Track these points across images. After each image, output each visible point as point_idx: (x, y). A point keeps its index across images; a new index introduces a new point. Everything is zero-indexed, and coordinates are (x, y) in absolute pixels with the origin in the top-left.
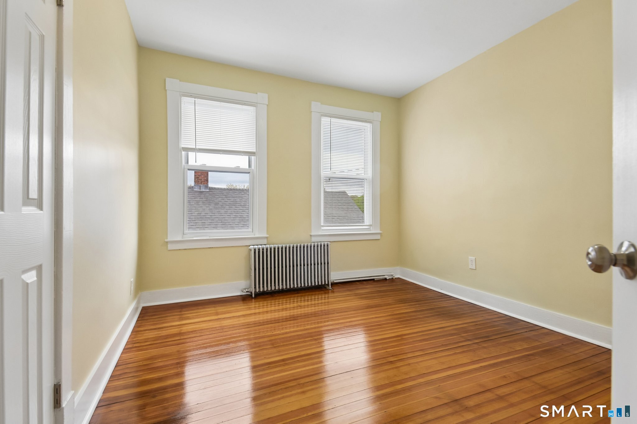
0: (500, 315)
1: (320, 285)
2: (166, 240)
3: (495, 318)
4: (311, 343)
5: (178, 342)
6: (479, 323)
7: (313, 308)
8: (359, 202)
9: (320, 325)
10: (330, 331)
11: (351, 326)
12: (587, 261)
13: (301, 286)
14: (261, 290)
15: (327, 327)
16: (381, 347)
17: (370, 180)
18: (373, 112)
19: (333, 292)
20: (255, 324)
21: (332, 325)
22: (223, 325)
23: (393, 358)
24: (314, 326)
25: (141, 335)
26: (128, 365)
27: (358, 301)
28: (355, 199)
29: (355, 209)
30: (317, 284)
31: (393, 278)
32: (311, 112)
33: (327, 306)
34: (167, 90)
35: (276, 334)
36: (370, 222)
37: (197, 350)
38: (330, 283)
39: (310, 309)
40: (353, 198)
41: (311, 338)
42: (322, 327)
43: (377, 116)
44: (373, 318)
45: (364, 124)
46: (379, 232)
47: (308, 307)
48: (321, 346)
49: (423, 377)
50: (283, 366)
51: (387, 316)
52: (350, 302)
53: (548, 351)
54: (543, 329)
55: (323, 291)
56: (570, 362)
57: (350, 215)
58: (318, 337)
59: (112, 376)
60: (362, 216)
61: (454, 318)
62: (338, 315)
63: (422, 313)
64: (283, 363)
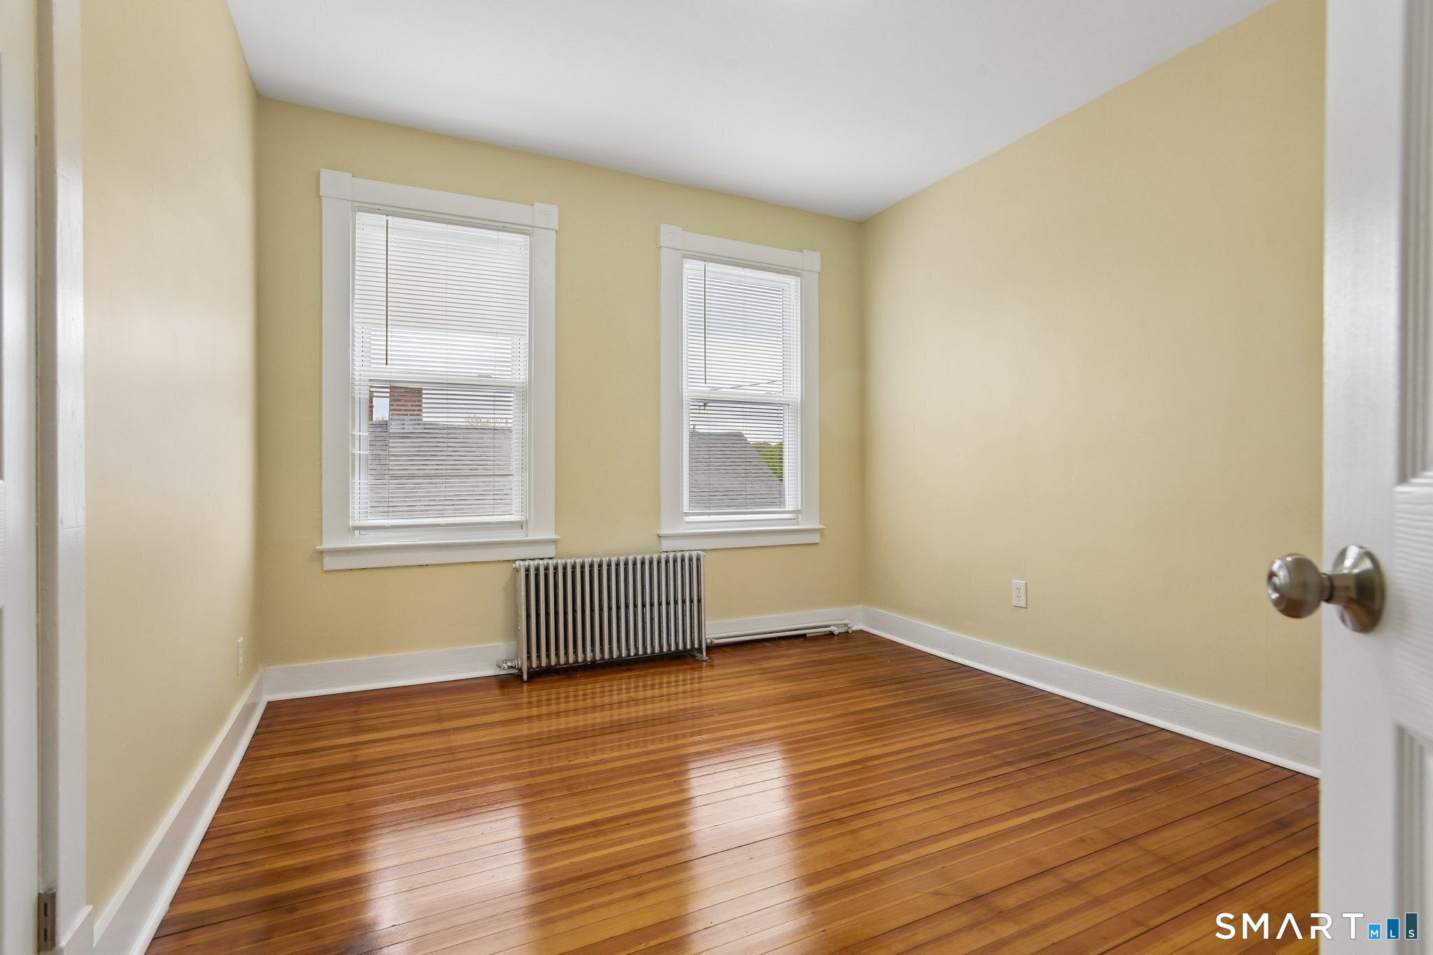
0: (1074, 704)
1: (681, 651)
2: (318, 547)
3: (1064, 713)
4: (659, 783)
5: (349, 783)
6: (1030, 725)
7: (665, 704)
8: (772, 458)
9: (680, 742)
10: (703, 756)
11: (752, 742)
12: (1270, 591)
13: (637, 654)
14: (544, 663)
15: (696, 747)
16: (816, 787)
17: (797, 405)
18: (802, 251)
19: (711, 666)
20: (530, 741)
21: (707, 741)
22: (454, 744)
23: (844, 812)
24: (666, 745)
25: (264, 768)
26: (231, 837)
27: (768, 685)
28: (764, 451)
29: (764, 475)
30: (673, 649)
31: (847, 632)
32: (661, 247)
33: (696, 699)
34: (323, 198)
35: (578, 764)
36: (797, 505)
37: (394, 802)
38: (704, 647)
39: (657, 705)
40: (760, 448)
41: (659, 773)
42: (684, 746)
43: (812, 260)
44: (801, 723)
45: (781, 278)
46: (817, 526)
47: (653, 702)
48: (683, 791)
49: (909, 851)
50: (593, 836)
51: (833, 717)
52: (749, 688)
53: (1171, 781)
54: (1161, 733)
55: (688, 664)
56: (1217, 802)
57: (751, 487)
58: (676, 770)
59: (193, 865)
60: (778, 489)
61: (978, 718)
62: (721, 718)
63: (910, 708)
64: (593, 830)
